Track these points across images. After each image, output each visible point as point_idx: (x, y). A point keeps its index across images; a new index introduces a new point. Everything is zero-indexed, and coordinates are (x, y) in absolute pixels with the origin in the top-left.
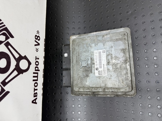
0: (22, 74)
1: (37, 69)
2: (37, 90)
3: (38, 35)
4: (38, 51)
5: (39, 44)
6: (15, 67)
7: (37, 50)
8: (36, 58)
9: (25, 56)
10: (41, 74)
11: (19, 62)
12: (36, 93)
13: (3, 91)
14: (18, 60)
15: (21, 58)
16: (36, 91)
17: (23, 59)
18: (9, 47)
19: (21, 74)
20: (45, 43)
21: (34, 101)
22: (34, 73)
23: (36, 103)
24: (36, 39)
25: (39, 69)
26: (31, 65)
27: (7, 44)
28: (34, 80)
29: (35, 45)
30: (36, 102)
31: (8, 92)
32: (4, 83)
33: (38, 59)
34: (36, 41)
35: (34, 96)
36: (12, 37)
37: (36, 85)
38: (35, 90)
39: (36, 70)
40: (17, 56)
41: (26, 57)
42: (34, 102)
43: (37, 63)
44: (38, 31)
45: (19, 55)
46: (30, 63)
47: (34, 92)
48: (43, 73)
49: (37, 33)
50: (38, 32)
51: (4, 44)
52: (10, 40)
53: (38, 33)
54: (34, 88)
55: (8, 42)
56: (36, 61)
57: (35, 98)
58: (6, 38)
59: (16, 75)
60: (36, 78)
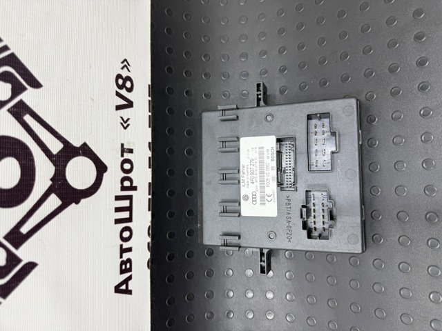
0: (77, 202)
1: (127, 184)
2: (129, 250)
3: (125, 73)
4: (128, 125)
5: (130, 104)
6: (50, 183)
7: (125, 122)
8: (123, 151)
9: (85, 145)
10: (142, 199)
11: (65, 166)
12: (129, 261)
13: (14, 263)
14: (60, 161)
15: (69, 151)
16: (126, 256)
17: (79, 155)
18: (28, 118)
19: (74, 204)
20: (150, 99)
21: (123, 287)
22: (118, 198)
23: (128, 292)
24: (120, 87)
25: (134, 185)
26: (105, 175)
27: (20, 111)
28: (118, 221)
29: (119, 108)
30: (130, 288)
31: (31, 266)
32: (16, 237)
33: (131, 151)
34: (118, 94)
35: (122, 272)
36: (36, 84)
37: (126, 234)
38: (123, 251)
39: (123, 188)
40: (55, 147)
41: (89, 148)
42: (122, 289)
43: (127, 166)
44: (125, 60)
45: (62, 142)
46: (101, 168)
47: (121, 257)
48: (150, 197)
49: (122, 68)
50: (126, 64)
51: (9, 110)
52: (29, 96)
53: (125, 68)
54: (121, 246)
55: (21, 102)
56: (123, 159)
57: (126, 275)
58: (13, 90)
59: (55, 210)
60: (126, 215)
